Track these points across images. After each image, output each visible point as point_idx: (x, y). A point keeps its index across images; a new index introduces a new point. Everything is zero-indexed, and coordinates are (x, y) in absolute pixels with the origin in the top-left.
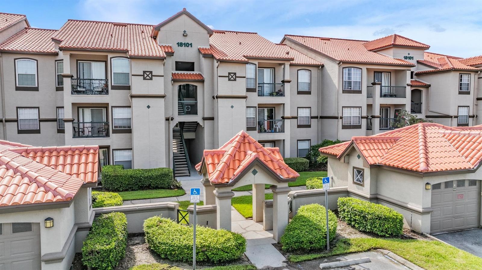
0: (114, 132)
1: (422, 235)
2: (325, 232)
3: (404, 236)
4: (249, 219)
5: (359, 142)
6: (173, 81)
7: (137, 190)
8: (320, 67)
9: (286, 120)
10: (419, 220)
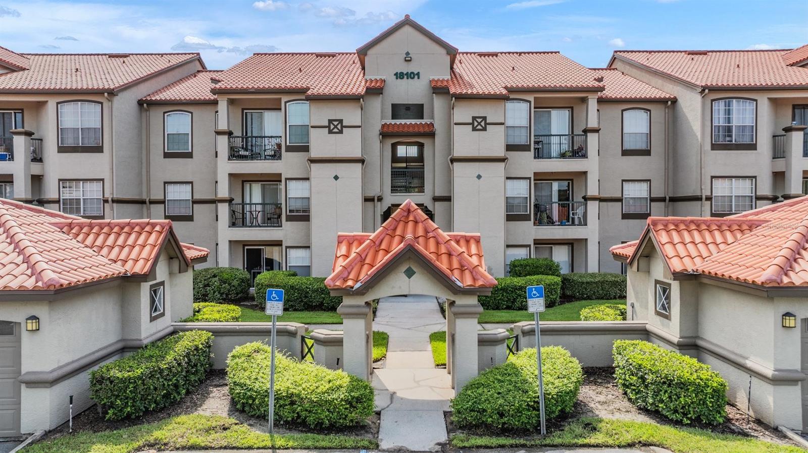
0: (289, 219)
1: (776, 431)
2: (535, 398)
3: (730, 429)
4: (442, 367)
5: (660, 227)
6: (381, 136)
7: (302, 310)
8: (669, 103)
9: (589, 203)
10: (768, 397)
